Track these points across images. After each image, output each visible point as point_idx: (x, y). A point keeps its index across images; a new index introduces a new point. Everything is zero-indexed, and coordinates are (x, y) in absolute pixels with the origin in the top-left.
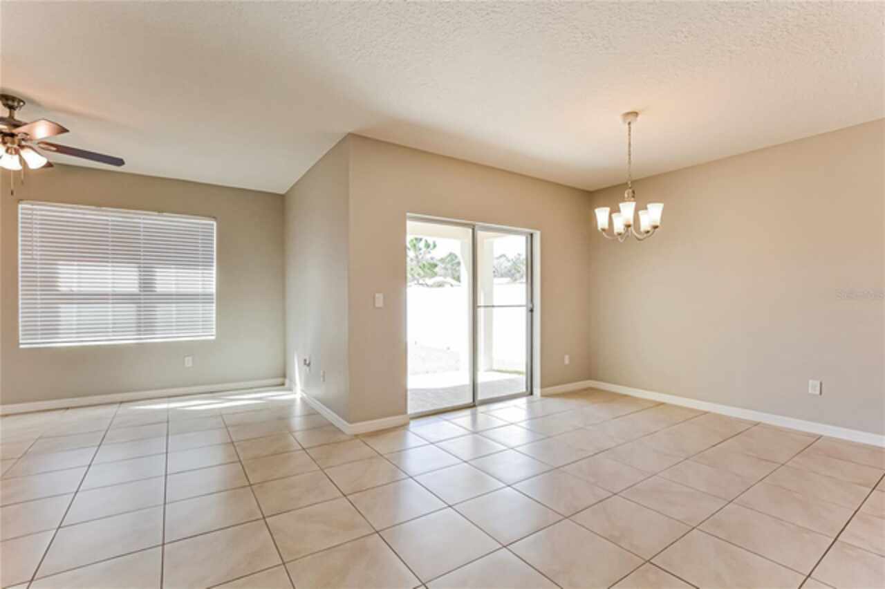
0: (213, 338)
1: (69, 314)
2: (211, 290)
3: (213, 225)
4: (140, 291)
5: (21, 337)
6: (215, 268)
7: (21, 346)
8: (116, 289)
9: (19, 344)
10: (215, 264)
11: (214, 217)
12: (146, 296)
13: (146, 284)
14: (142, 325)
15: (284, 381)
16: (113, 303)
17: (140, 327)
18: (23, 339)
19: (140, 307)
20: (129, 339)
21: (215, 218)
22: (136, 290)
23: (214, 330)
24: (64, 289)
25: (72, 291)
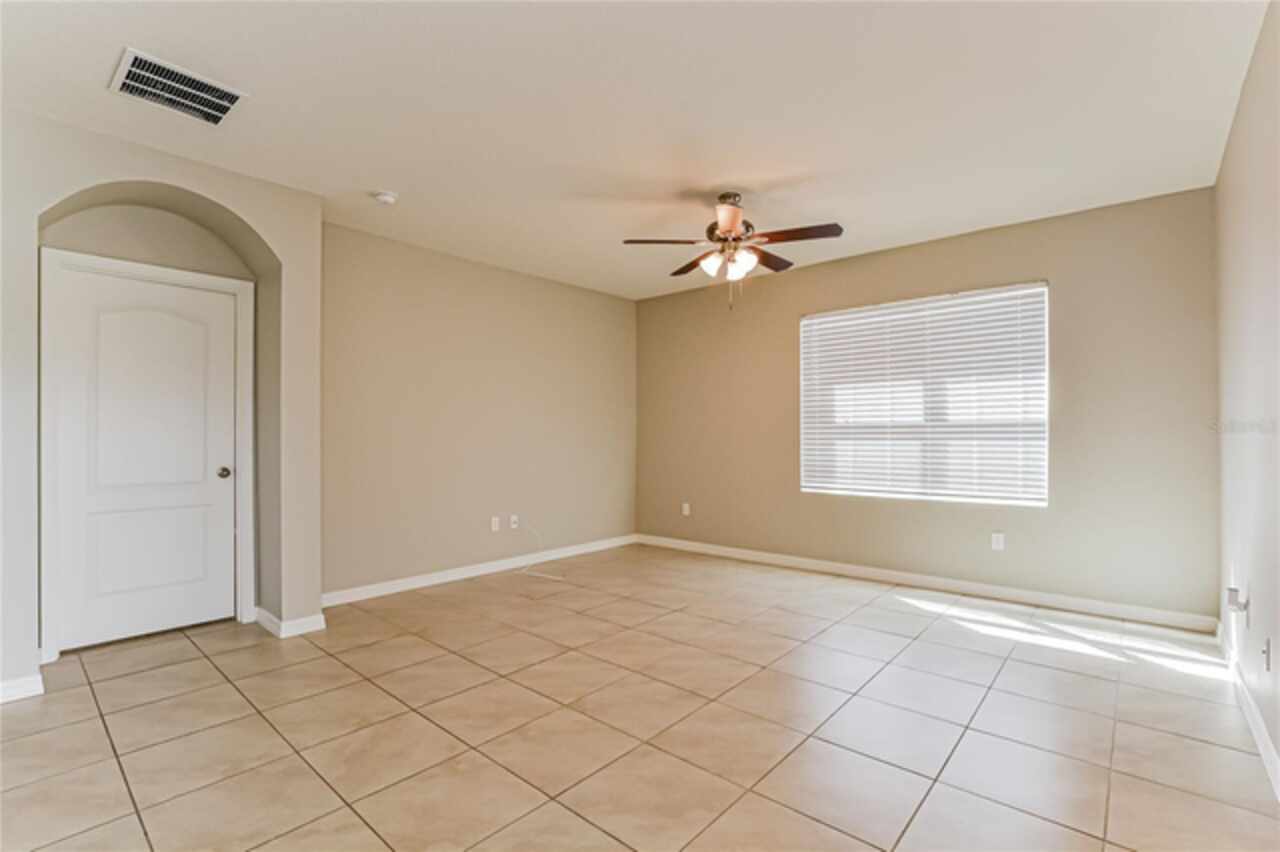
0: (1044, 504)
1: (846, 452)
2: (1041, 416)
3: (1041, 294)
4: (927, 421)
5: (803, 478)
6: (1046, 374)
7: (804, 490)
8: (895, 419)
9: (799, 487)
10: (1047, 367)
11: (1042, 281)
12: (935, 428)
13: (935, 410)
14: (929, 473)
15: (1216, 626)
16: (893, 439)
17: (926, 475)
18: (806, 481)
19: (924, 445)
20: (909, 492)
21: (1046, 282)
22: (920, 420)
23: (1046, 491)
24: (839, 421)
25: (847, 422)
